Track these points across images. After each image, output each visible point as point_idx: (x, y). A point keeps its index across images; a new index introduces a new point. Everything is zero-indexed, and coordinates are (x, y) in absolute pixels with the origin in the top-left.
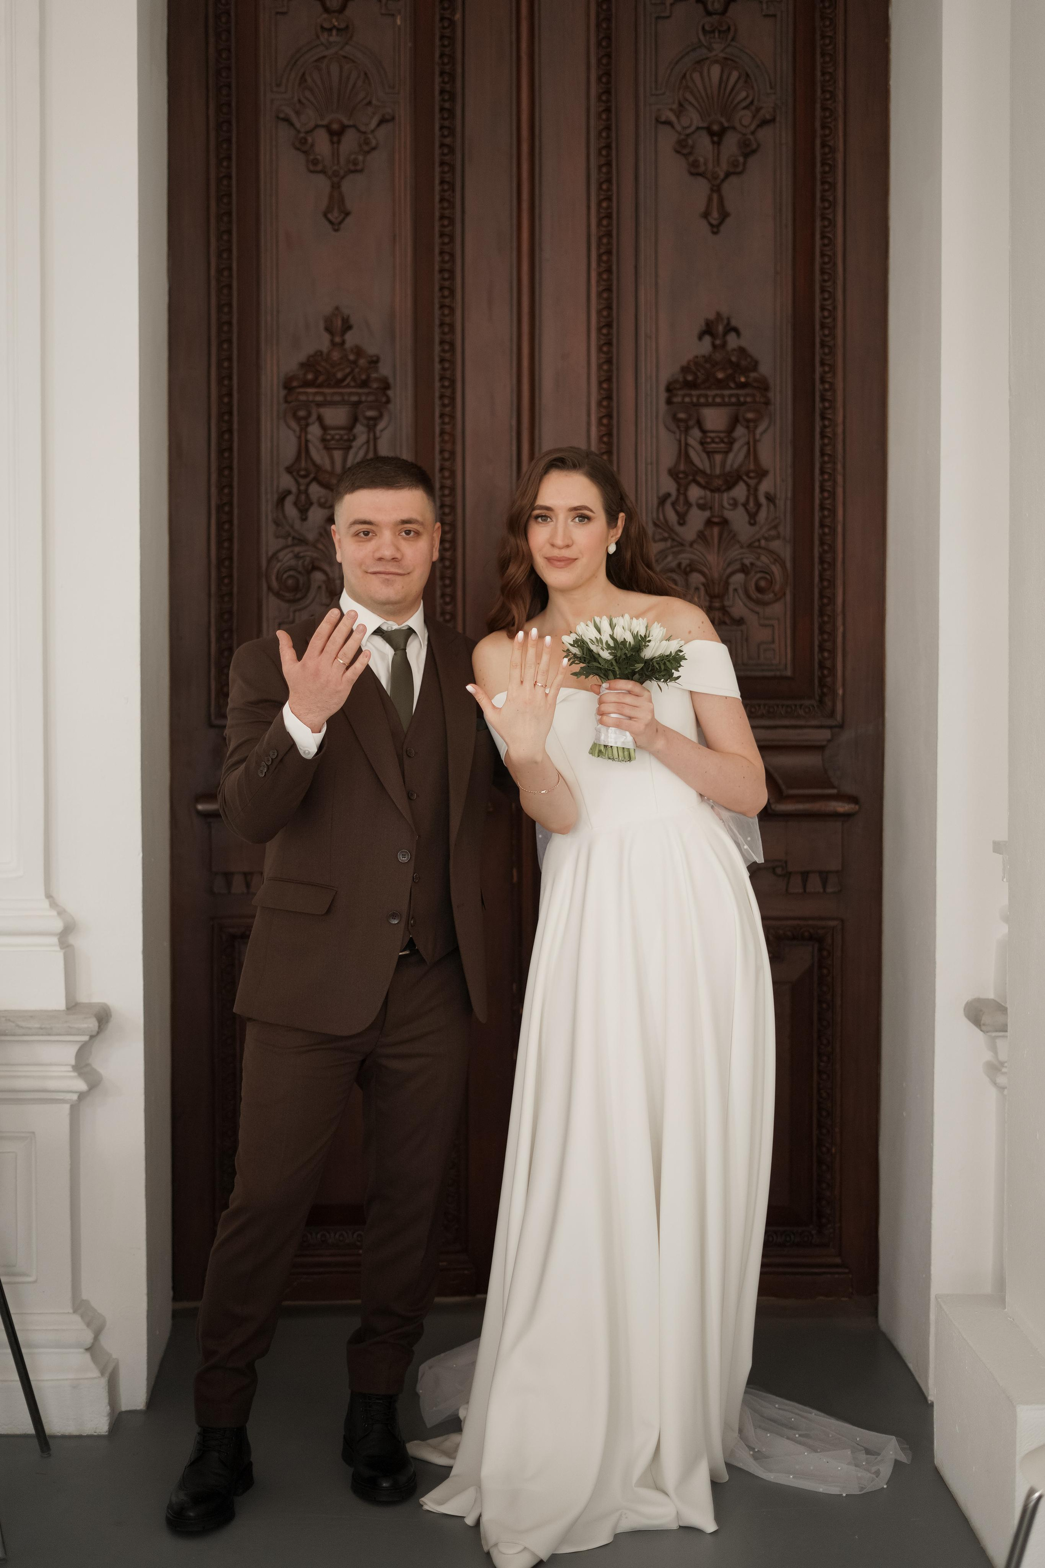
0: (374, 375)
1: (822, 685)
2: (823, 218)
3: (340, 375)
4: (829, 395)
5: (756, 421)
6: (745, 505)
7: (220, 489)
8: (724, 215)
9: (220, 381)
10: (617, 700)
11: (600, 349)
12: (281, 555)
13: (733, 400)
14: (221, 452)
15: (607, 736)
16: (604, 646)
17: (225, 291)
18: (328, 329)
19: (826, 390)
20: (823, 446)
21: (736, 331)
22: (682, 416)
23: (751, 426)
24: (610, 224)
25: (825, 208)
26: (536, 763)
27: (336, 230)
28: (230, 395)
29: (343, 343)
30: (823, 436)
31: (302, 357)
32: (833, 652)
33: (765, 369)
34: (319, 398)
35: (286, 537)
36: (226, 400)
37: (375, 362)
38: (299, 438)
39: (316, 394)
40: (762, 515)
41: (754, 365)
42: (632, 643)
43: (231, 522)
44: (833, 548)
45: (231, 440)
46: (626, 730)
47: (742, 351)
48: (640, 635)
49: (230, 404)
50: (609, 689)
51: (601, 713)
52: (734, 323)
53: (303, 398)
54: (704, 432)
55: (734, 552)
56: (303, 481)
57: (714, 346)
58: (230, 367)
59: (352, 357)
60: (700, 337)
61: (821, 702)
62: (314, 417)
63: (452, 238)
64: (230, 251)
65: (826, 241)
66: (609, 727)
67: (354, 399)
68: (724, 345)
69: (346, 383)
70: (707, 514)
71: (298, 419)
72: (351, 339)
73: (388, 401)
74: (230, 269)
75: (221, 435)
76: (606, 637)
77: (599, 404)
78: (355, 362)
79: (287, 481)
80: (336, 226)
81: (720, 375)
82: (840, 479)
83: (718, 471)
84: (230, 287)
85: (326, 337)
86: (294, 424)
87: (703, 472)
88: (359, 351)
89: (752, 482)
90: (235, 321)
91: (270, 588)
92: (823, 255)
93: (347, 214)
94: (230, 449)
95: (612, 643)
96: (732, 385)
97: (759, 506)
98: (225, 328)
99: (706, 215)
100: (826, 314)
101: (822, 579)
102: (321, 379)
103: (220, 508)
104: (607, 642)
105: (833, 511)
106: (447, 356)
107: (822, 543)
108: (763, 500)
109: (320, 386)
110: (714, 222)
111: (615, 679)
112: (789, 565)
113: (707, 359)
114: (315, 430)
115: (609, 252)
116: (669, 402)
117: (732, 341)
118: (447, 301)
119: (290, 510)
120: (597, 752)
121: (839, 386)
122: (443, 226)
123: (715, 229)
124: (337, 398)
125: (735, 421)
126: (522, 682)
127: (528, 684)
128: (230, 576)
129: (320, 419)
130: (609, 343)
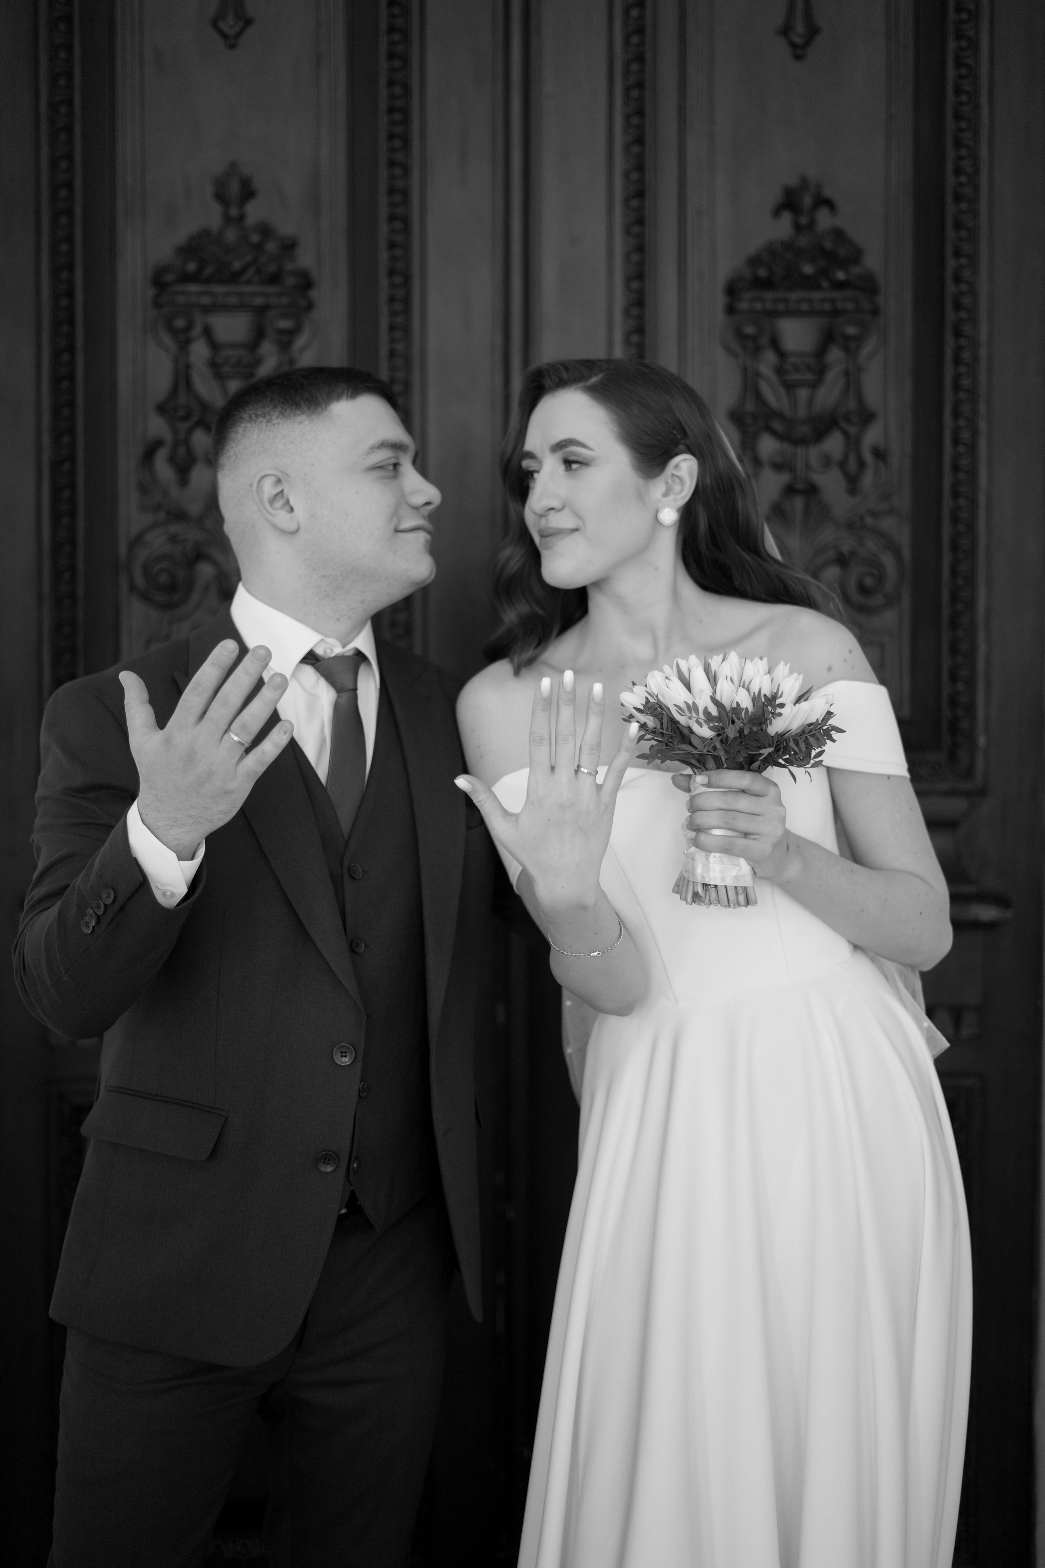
0: (289, 266)
1: (954, 729)
2: (959, 36)
3: (237, 265)
4: (966, 301)
5: (859, 339)
6: (842, 465)
7: (56, 438)
8: (813, 31)
9: (55, 272)
10: (724, 806)
11: (627, 231)
12: (149, 537)
13: (827, 307)
14: (56, 381)
15: (707, 868)
16: (702, 716)
17: (63, 137)
18: (221, 197)
19: (961, 293)
20: (957, 377)
21: (829, 204)
22: (750, 330)
23: (851, 346)
24: (642, 43)
25: (962, 22)
26: (584, 908)
27: (232, 47)
28: (70, 294)
29: (241, 218)
30: (957, 361)
31: (180, 237)
32: (971, 682)
33: (872, 262)
34: (206, 300)
35: (157, 508)
36: (64, 302)
37: (289, 246)
38: (176, 361)
39: (201, 294)
40: (867, 480)
41: (856, 256)
42: (751, 709)
43: (72, 487)
44: (971, 528)
45: (72, 364)
46: (740, 856)
47: (839, 234)
48: (765, 695)
49: (71, 309)
50: (709, 785)
51: (696, 828)
52: (827, 192)
53: (181, 299)
54: (782, 354)
55: (827, 534)
56: (183, 426)
57: (798, 227)
58: (71, 254)
59: (255, 238)
60: (777, 212)
61: (952, 755)
62: (197, 330)
63: (406, 61)
64: (70, 75)
65: (964, 71)
66: (711, 852)
67: (259, 301)
68: (811, 225)
69: (245, 277)
70: (784, 478)
71: (174, 332)
72: (254, 212)
73: (310, 306)
74: (70, 103)
75: (56, 355)
76: (704, 701)
77: (627, 313)
78: (259, 247)
79: (157, 426)
80: (232, 42)
81: (808, 269)
82: (983, 426)
83: (802, 413)
84: (69, 130)
85: (216, 209)
86: (167, 339)
87: (780, 416)
88: (266, 231)
89: (853, 430)
90: (78, 182)
91: (132, 588)
92: (958, 91)
93: (248, 22)
94: (71, 377)
95: (714, 711)
96: (825, 284)
97: (862, 464)
98: (63, 193)
99: (785, 31)
100: (963, 179)
101: (954, 573)
102: (209, 271)
103: (55, 466)
104: (706, 709)
105: (973, 473)
106: (399, 238)
107: (955, 520)
108: (868, 457)
109: (208, 281)
110: (798, 41)
111: (718, 768)
112: (907, 553)
113: (788, 246)
114: (199, 351)
115: (640, 85)
116: (730, 310)
117: (824, 220)
118: (399, 156)
119: (163, 469)
120: (690, 895)
121: (983, 287)
122: (392, 43)
123: (799, 52)
124: (233, 300)
125: (828, 338)
126: (553, 768)
127: (564, 773)
128: (73, 569)
129: (207, 332)
130: (640, 221)
